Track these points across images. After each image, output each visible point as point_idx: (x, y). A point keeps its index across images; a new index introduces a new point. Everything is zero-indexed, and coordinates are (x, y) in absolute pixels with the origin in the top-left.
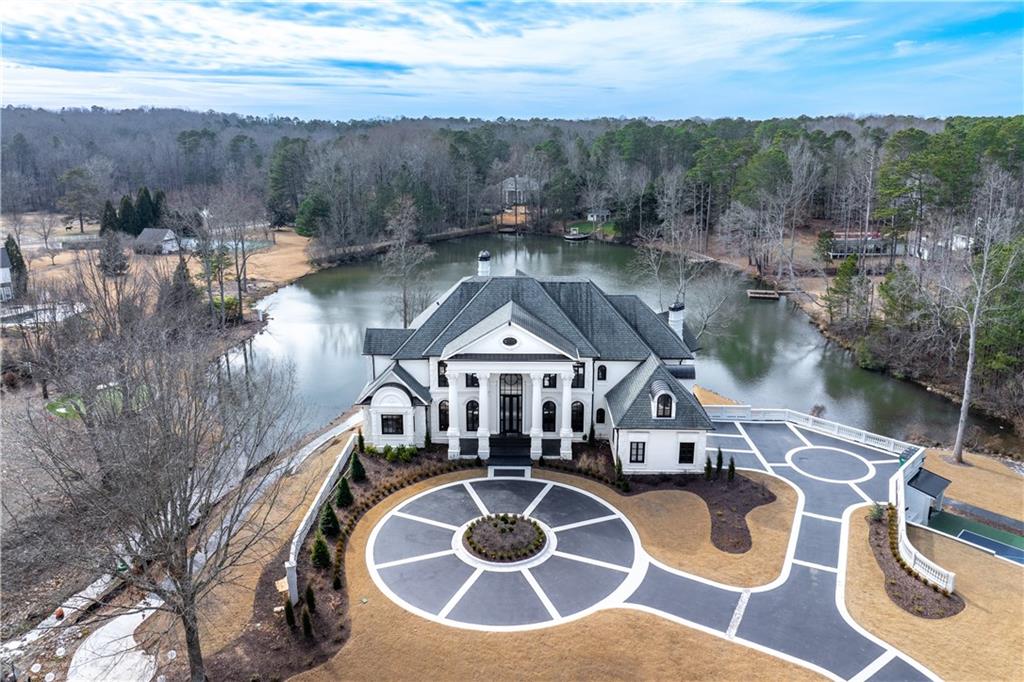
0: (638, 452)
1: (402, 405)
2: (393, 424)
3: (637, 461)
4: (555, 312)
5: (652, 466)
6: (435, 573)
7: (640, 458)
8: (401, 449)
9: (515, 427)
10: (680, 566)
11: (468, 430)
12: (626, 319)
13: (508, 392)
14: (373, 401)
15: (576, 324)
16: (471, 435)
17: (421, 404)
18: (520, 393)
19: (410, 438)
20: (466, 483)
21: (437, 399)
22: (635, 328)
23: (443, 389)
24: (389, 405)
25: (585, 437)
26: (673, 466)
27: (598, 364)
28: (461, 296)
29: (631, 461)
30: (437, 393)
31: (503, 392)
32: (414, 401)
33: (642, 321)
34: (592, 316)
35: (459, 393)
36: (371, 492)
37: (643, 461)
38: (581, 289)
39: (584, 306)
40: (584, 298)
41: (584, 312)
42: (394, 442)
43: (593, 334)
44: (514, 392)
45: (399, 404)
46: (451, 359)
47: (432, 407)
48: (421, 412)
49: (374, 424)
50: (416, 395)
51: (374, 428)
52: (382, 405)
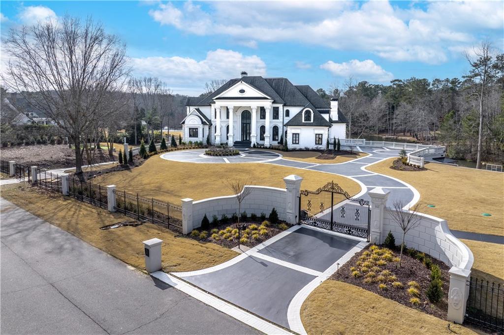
0: (296, 136)
1: (197, 123)
2: (194, 132)
3: (296, 143)
4: (268, 88)
5: (302, 144)
8: (196, 143)
9: (248, 139)
11: (227, 139)
12: (302, 94)
13: (245, 122)
14: (186, 123)
15: (278, 94)
17: (207, 124)
18: (250, 123)
19: (200, 139)
21: (214, 124)
22: (306, 97)
24: (192, 123)
26: (312, 145)
27: (286, 108)
29: (293, 143)
31: (242, 122)
32: (203, 123)
33: (309, 94)
34: (285, 91)
37: (298, 143)
38: (282, 81)
39: (283, 87)
40: (283, 85)
42: (194, 140)
43: (284, 97)
44: (248, 122)
45: (196, 123)
46: (217, 99)
47: (212, 126)
48: (207, 128)
49: (186, 132)
50: (204, 120)
51: (186, 134)
52: (190, 123)
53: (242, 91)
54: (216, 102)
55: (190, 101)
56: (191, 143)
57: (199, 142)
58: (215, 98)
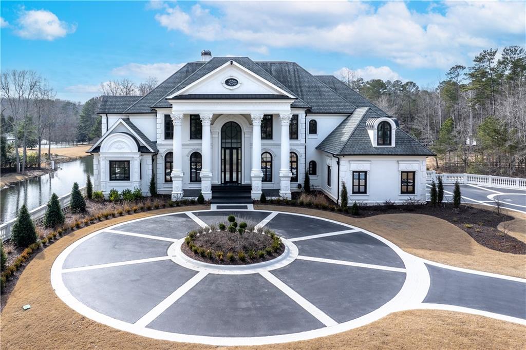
0: (360, 182)
1: (129, 151)
2: (120, 170)
3: (359, 192)
5: (373, 197)
6: (141, 276)
7: (362, 189)
8: (127, 193)
9: (235, 179)
10: (467, 266)
11: (191, 181)
13: (229, 145)
14: (101, 150)
16: (194, 186)
17: (149, 152)
18: (239, 146)
19: (136, 183)
20: (189, 213)
21: (163, 151)
23: (168, 142)
24: (117, 151)
25: (300, 186)
28: (187, 71)
29: (354, 192)
30: (163, 145)
31: (224, 146)
32: (142, 150)
34: (300, 83)
35: (183, 145)
36: (87, 217)
37: (365, 192)
38: (288, 67)
39: (293, 78)
40: (292, 73)
41: (293, 82)
42: (120, 187)
44: (234, 145)
45: (127, 150)
46: (176, 98)
47: (158, 156)
48: (148, 158)
49: (102, 170)
50: (143, 143)
51: (102, 174)
52: (113, 150)
53: (231, 82)
54: (173, 106)
55: (108, 104)
56: (114, 192)
57: (133, 191)
58: (171, 97)
